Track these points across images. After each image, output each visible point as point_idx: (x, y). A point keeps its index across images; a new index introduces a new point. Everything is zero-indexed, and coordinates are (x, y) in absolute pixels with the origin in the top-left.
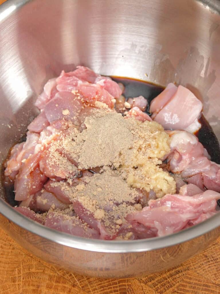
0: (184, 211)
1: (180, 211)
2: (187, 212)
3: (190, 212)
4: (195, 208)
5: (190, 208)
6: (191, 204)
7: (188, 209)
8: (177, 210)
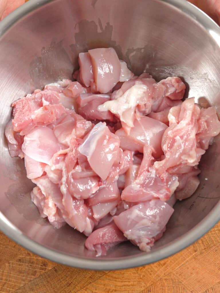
0: (189, 132)
1: (187, 136)
2: (191, 132)
3: (192, 129)
4: (192, 124)
5: (190, 127)
6: (188, 124)
7: (190, 129)
8: (185, 137)
